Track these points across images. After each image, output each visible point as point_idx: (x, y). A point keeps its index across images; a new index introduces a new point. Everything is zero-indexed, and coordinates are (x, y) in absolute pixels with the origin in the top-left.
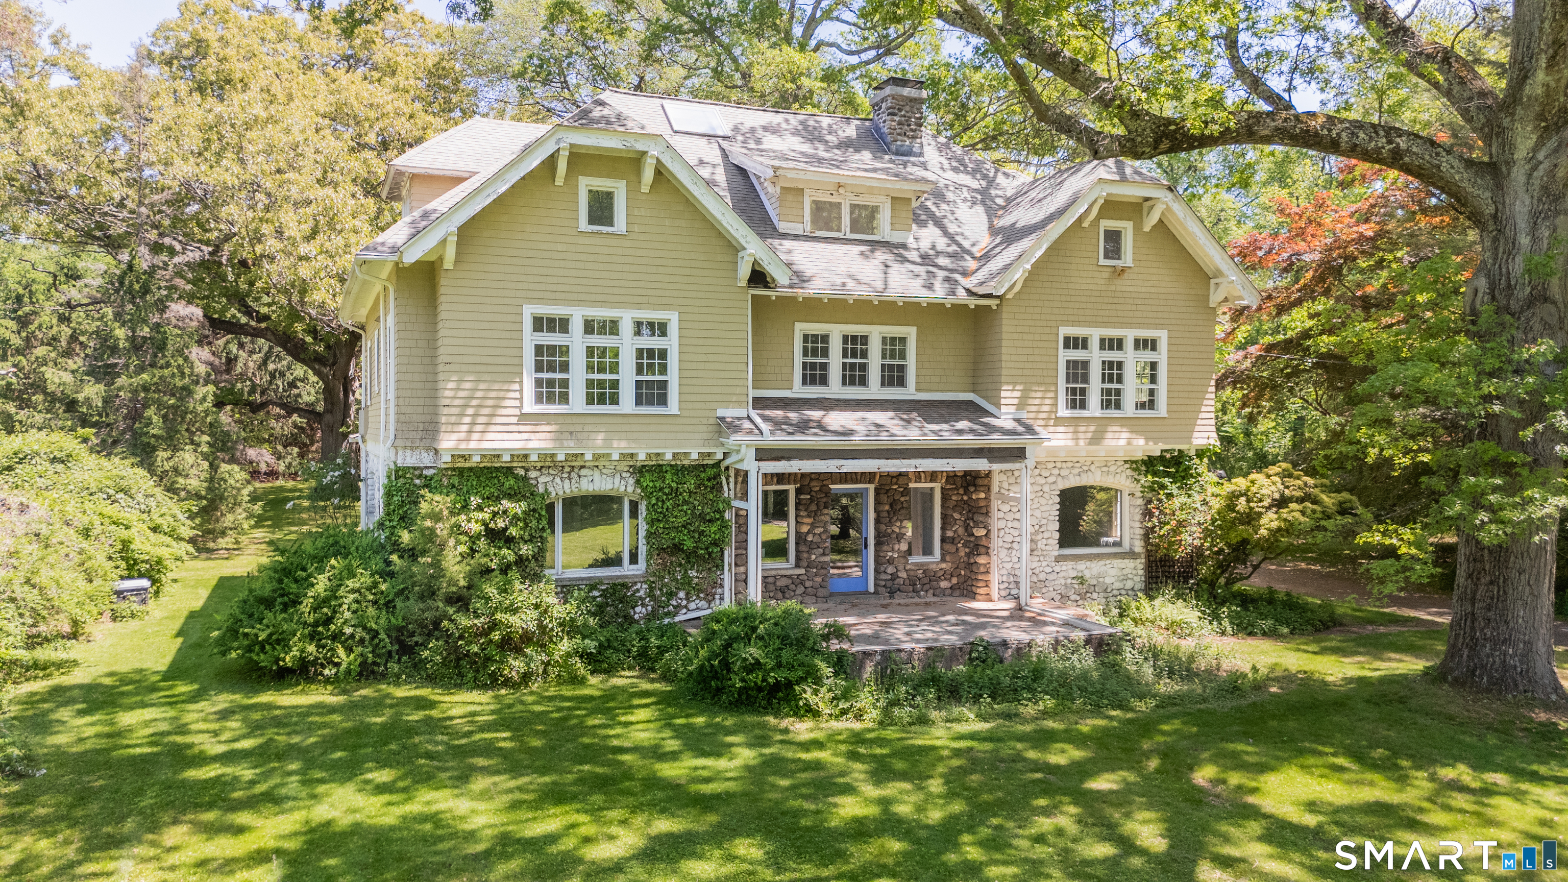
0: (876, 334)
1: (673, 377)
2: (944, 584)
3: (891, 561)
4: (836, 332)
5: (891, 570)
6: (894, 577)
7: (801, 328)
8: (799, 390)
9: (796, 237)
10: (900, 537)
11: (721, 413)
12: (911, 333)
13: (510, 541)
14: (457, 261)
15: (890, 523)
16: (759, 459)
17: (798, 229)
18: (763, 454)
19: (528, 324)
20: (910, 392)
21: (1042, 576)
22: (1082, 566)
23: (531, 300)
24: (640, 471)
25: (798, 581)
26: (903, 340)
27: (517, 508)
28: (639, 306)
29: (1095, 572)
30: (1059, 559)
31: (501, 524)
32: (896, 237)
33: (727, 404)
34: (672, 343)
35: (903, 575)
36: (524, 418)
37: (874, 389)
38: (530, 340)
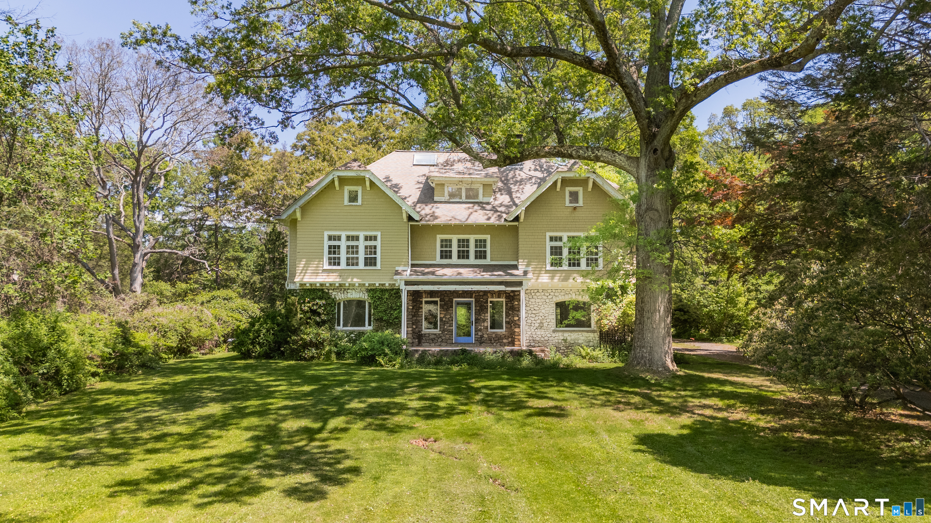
0: (472, 238)
1: (378, 256)
2: (505, 341)
3: (480, 330)
4: (455, 238)
5: (480, 334)
6: (482, 337)
7: (439, 237)
8: (438, 260)
9: (441, 202)
10: (484, 320)
11: (397, 269)
12: (488, 237)
13: (319, 314)
14: (302, 218)
15: (480, 315)
16: (406, 285)
17: (443, 199)
18: (407, 283)
19: (326, 238)
20: (488, 261)
21: (546, 338)
22: (566, 335)
23: (327, 230)
24: (369, 291)
25: (438, 336)
26: (485, 241)
27: (322, 302)
28: (366, 230)
29: (573, 337)
30: (554, 331)
31: (315, 308)
32: (485, 200)
33: (399, 265)
34: (378, 243)
35: (486, 336)
36: (324, 271)
37: (472, 260)
38: (327, 243)
